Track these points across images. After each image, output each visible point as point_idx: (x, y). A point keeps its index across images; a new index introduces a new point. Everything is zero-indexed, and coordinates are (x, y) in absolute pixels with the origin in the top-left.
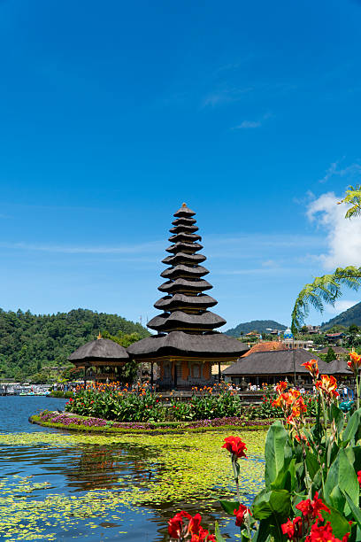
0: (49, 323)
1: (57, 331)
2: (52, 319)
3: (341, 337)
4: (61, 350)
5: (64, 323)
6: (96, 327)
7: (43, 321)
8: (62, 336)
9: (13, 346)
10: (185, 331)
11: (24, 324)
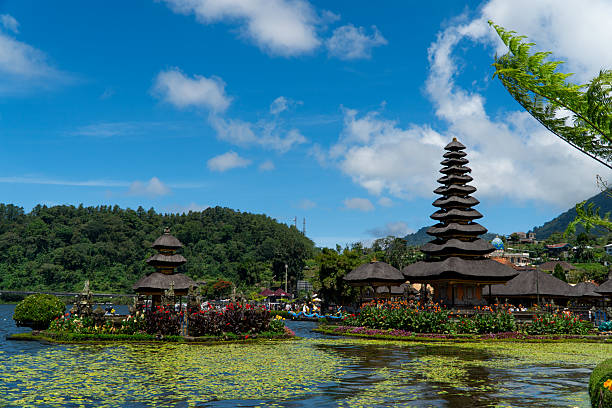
0: (178, 225)
1: (189, 234)
2: (182, 219)
3: (565, 249)
4: (194, 258)
5: (198, 225)
6: (238, 230)
7: (171, 221)
8: (196, 242)
9: (134, 253)
10: (462, 257)
11: (146, 225)
